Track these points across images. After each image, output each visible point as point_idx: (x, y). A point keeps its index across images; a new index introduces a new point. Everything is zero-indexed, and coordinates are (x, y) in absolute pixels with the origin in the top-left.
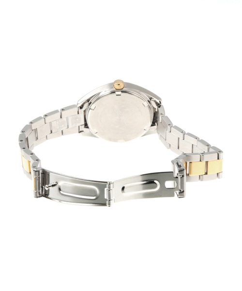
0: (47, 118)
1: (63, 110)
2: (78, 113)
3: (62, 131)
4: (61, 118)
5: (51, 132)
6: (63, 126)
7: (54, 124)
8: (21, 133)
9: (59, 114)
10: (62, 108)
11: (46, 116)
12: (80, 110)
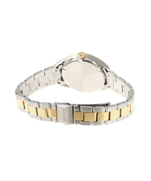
0: (36, 76)
1: (45, 70)
2: (56, 71)
3: (46, 83)
4: (45, 75)
5: (39, 85)
6: (47, 80)
7: (41, 79)
8: (17, 88)
9: (43, 73)
10: (45, 68)
11: (34, 75)
12: (57, 69)
